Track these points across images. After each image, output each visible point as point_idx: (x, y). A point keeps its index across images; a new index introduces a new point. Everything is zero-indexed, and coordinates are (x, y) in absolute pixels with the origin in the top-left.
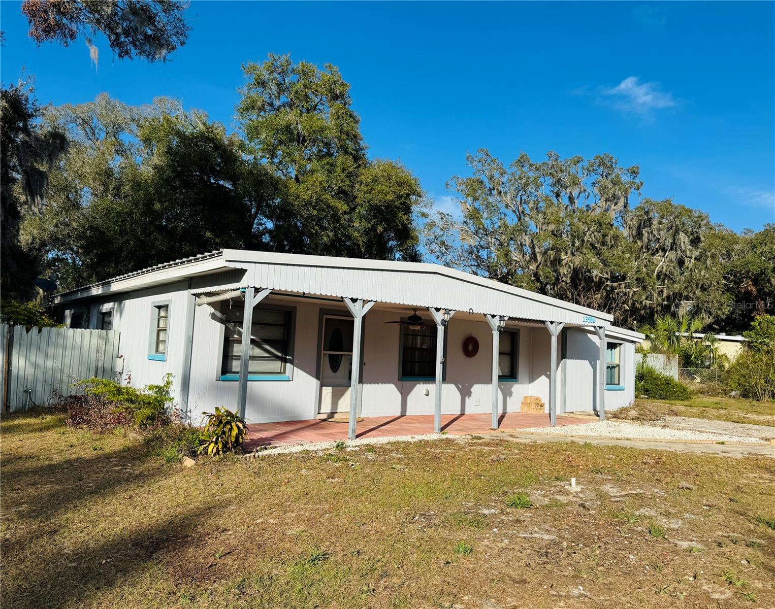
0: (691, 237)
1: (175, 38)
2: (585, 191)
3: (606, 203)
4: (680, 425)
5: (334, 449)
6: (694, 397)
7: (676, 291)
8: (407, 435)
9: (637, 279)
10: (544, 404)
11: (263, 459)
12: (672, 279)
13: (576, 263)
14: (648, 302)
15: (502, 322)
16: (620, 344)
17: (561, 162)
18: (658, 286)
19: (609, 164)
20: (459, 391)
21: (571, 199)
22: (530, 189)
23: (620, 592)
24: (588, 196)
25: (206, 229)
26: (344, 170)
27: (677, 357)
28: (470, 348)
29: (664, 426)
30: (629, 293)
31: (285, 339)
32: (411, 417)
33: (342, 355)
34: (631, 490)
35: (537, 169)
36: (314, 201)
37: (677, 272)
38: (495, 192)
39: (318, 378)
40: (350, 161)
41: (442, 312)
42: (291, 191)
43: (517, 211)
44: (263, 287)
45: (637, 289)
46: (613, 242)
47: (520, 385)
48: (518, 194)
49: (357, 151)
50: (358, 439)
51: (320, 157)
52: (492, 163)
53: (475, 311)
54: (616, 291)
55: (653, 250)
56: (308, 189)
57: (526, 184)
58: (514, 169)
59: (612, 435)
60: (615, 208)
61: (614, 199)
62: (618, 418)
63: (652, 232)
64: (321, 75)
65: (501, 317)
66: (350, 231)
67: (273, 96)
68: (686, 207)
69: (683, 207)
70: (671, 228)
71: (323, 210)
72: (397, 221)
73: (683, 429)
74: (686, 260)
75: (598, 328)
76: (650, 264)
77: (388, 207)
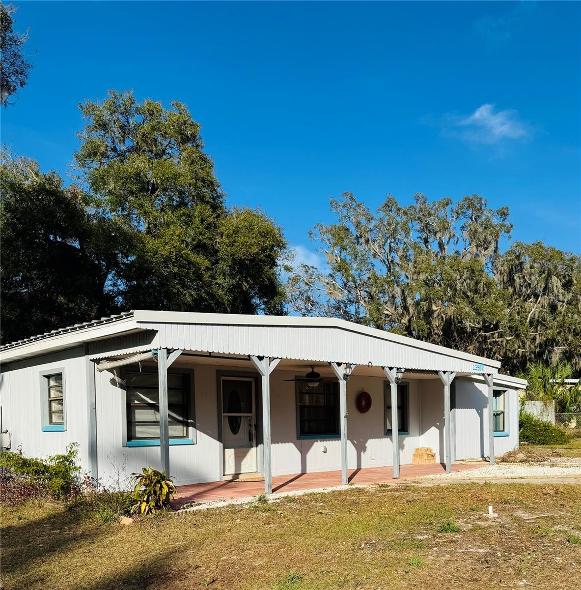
0: (563, 281)
1: (13, 78)
2: (454, 235)
3: (477, 248)
4: (567, 464)
5: (257, 502)
6: (572, 441)
7: (550, 337)
8: (318, 488)
9: (510, 328)
10: (435, 454)
11: (195, 513)
12: (544, 325)
13: (449, 314)
14: (521, 351)
15: (400, 374)
16: (504, 391)
17: (429, 204)
18: (531, 334)
19: (478, 206)
20: (355, 447)
21: (441, 245)
22: (399, 237)
23: (557, 580)
24: (457, 242)
25: (58, 293)
26: (202, 221)
27: (554, 403)
28: (363, 403)
29: (553, 465)
30: (502, 342)
31: (185, 402)
32: (312, 474)
33: (241, 417)
34: (541, 514)
35: (405, 213)
36: (175, 257)
37: (549, 318)
38: (362, 240)
39: (220, 440)
40: (208, 211)
41: (343, 366)
42: (148, 246)
43: (386, 260)
44: (175, 348)
45: (510, 338)
46: (486, 290)
47: (411, 438)
48: (386, 241)
49: (214, 199)
50: (274, 494)
51: (175, 209)
52: (357, 208)
53: (374, 365)
54: (489, 341)
55: (525, 296)
56: (167, 243)
57: (395, 230)
58: (382, 214)
59: (506, 475)
60: (485, 253)
61: (485, 244)
62: (507, 461)
63: (524, 277)
64: (169, 114)
65: (398, 369)
66: (215, 288)
67: (117, 141)
68: (557, 250)
69: (553, 250)
70: (544, 273)
71: (184, 267)
72: (263, 276)
73: (571, 466)
74: (559, 304)
75: (487, 376)
76: (522, 312)
77: (252, 261)
